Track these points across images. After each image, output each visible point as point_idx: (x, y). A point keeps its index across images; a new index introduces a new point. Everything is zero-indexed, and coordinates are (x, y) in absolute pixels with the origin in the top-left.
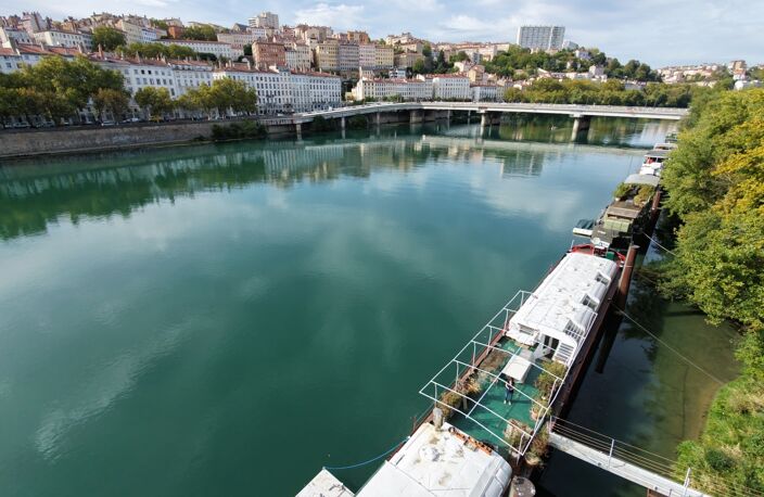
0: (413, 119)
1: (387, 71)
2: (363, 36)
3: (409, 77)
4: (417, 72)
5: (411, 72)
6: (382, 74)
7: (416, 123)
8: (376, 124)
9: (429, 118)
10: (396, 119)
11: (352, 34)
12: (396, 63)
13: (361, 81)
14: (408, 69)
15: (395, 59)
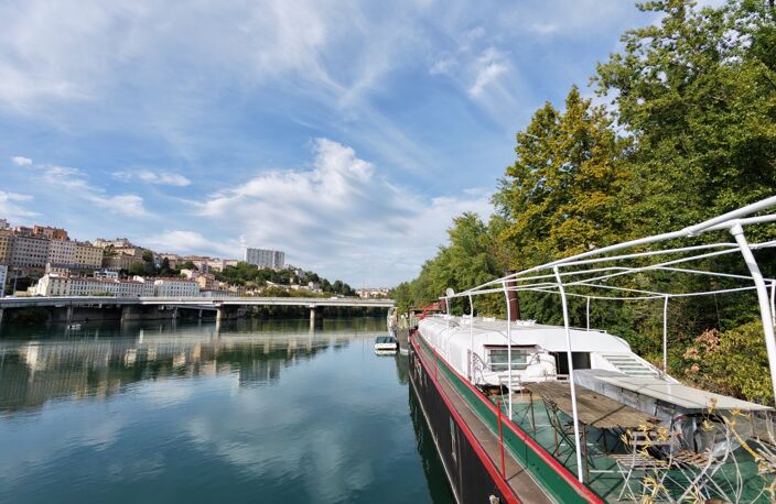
0: (127, 315)
1: (92, 270)
2: (59, 234)
3: (121, 278)
4: (133, 274)
5: (125, 274)
6: (82, 272)
7: (131, 320)
8: (65, 322)
9: (150, 316)
10: (101, 316)
11: (41, 230)
12: (106, 264)
13: (46, 277)
14: (121, 272)
15: (104, 261)
